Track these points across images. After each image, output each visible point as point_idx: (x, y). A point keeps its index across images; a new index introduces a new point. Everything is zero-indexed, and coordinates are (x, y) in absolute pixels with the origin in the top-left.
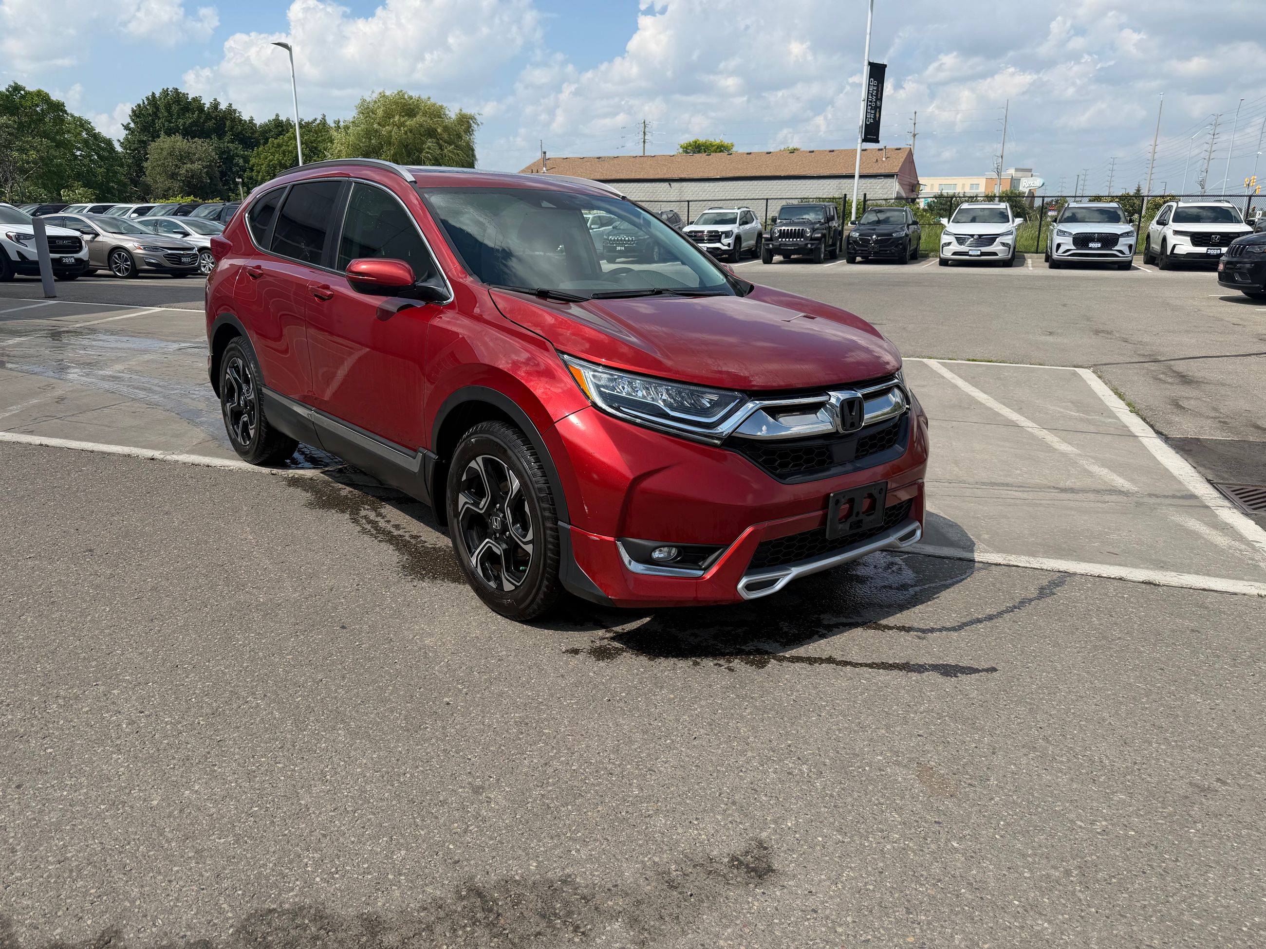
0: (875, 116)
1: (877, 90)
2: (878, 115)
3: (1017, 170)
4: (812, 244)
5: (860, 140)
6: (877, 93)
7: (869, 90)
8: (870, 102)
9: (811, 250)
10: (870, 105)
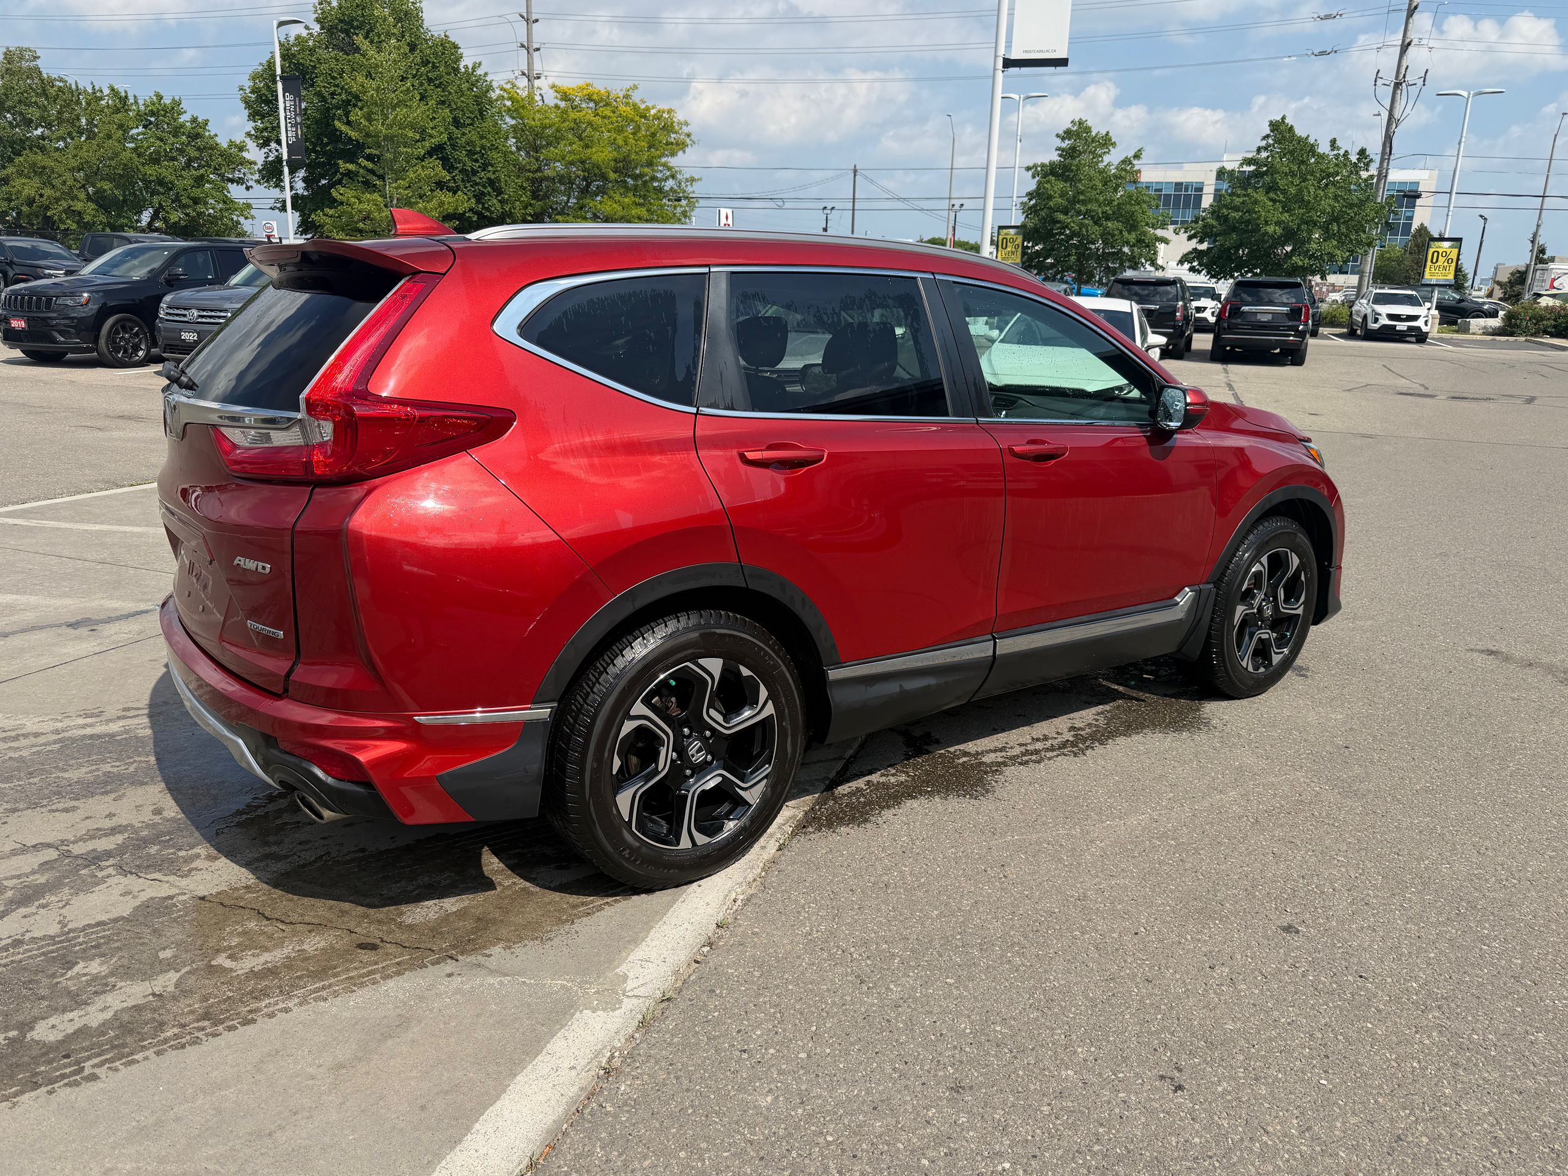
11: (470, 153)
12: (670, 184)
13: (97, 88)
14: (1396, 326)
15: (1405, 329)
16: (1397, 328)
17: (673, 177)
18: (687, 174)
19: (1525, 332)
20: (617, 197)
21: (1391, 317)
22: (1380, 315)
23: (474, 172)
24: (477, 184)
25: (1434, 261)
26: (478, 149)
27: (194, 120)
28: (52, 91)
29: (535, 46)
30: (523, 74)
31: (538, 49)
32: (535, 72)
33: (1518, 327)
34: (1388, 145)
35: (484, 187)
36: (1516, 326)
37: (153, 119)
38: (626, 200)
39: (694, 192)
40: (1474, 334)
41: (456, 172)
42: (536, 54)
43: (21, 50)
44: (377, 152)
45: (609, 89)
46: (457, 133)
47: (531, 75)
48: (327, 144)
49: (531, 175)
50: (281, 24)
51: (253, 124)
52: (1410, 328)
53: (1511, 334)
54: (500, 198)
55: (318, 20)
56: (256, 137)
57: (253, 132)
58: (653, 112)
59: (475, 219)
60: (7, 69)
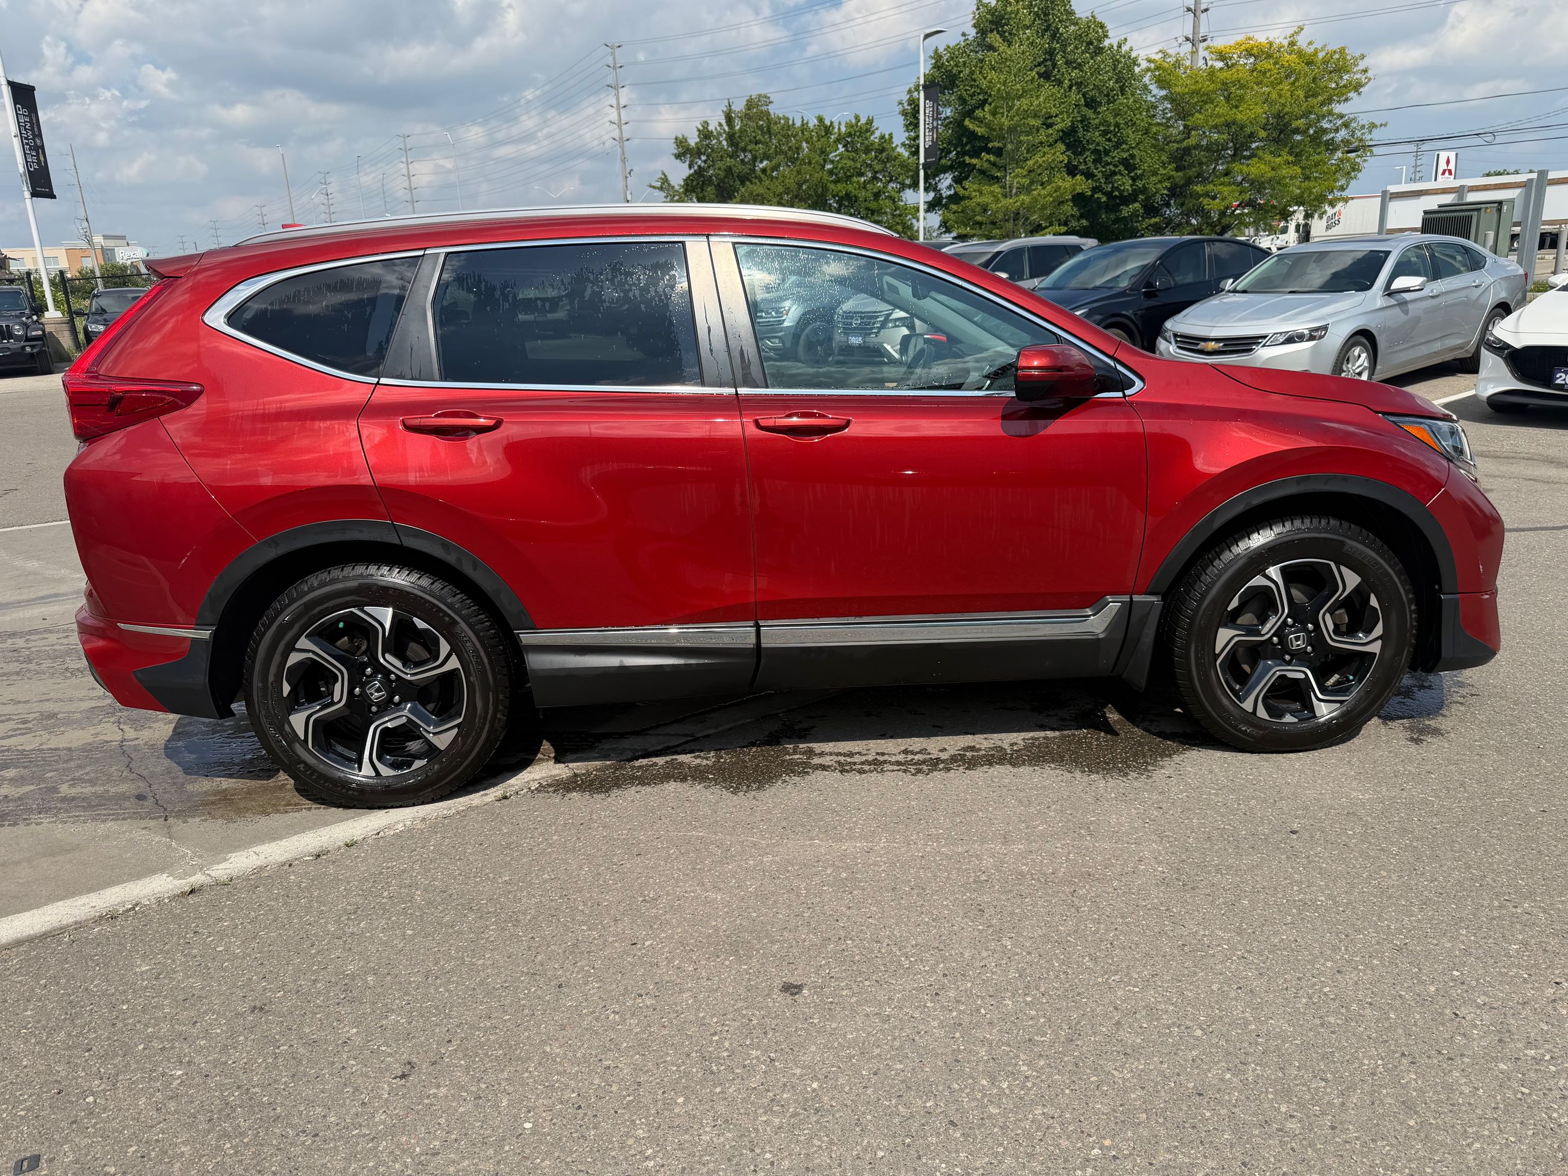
0: (38, 159)
1: (31, 122)
2: (42, 159)
3: (105, 237)
4: (32, 347)
5: (27, 195)
6: (32, 126)
7: (19, 122)
8: (26, 138)
9: (32, 355)
10: (27, 144)
11: (1105, 133)
12: (1343, 134)
13: (805, 122)
17: (1346, 125)
18: (1364, 120)
20: (1268, 157)
23: (1107, 152)
24: (1108, 164)
26: (1112, 128)
27: (882, 137)
28: (775, 128)
29: (1203, 7)
30: (1187, 39)
31: (1206, 10)
32: (1201, 35)
35: (1115, 166)
37: (849, 140)
38: (1278, 160)
39: (1371, 140)
41: (1088, 153)
42: (1203, 16)
43: (760, 96)
44: (1000, 145)
45: (1271, 39)
46: (1090, 113)
47: (1196, 39)
48: (966, 144)
49: (1176, 145)
50: (927, 36)
51: (907, 134)
54: (1132, 174)
55: (974, 26)
56: (910, 146)
57: (907, 142)
58: (1321, 55)
59: (1104, 199)
60: (746, 115)
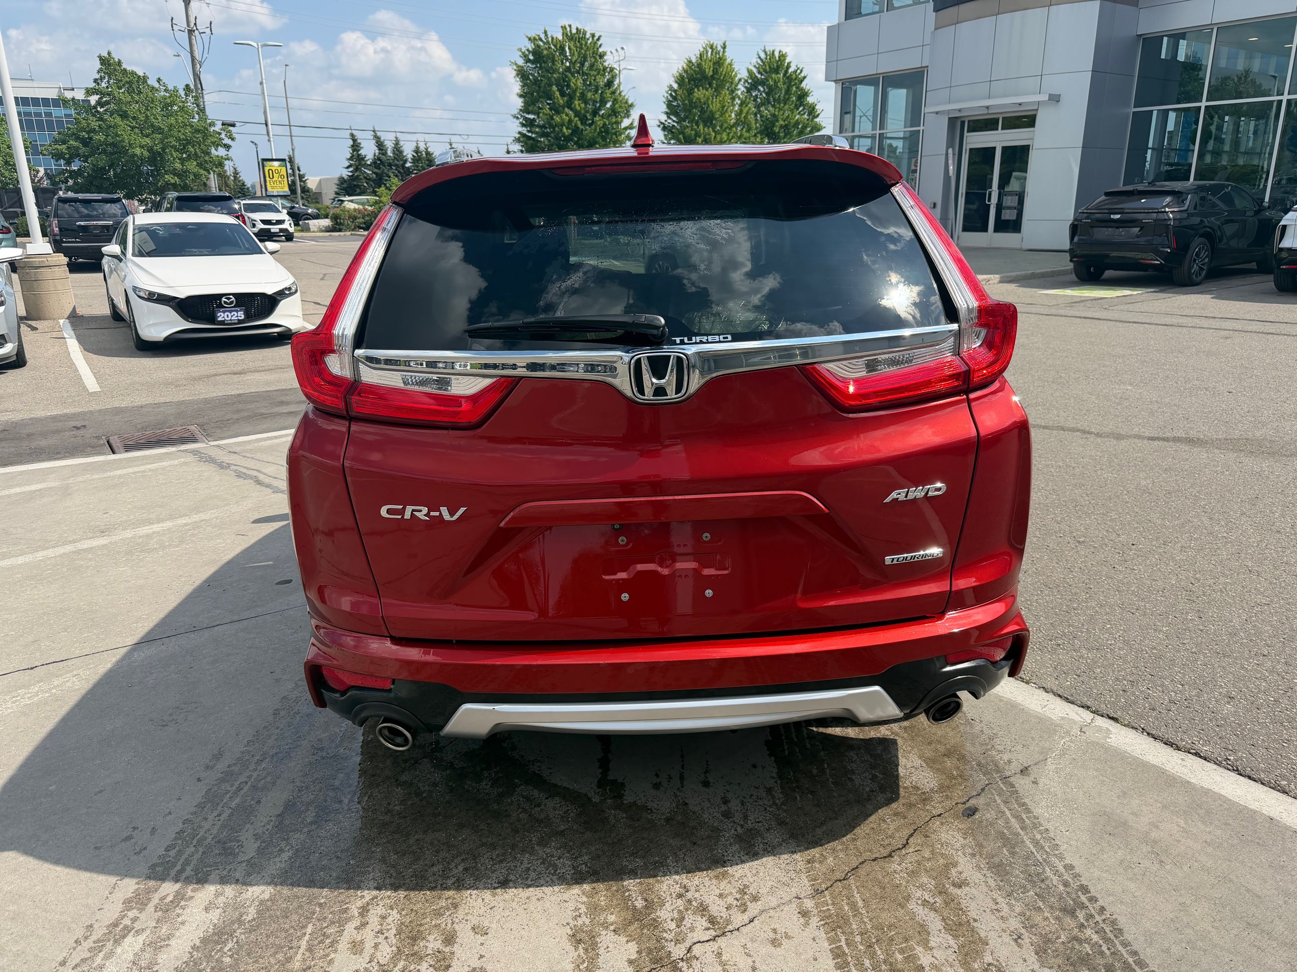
14: (270, 229)
15: (278, 231)
16: (272, 231)
19: (348, 228)
21: (264, 222)
22: (255, 221)
25: (271, 177)
33: (343, 225)
34: (198, 82)
36: (341, 224)
40: (314, 232)
52: (281, 230)
53: (340, 230)
